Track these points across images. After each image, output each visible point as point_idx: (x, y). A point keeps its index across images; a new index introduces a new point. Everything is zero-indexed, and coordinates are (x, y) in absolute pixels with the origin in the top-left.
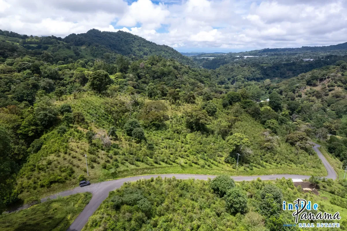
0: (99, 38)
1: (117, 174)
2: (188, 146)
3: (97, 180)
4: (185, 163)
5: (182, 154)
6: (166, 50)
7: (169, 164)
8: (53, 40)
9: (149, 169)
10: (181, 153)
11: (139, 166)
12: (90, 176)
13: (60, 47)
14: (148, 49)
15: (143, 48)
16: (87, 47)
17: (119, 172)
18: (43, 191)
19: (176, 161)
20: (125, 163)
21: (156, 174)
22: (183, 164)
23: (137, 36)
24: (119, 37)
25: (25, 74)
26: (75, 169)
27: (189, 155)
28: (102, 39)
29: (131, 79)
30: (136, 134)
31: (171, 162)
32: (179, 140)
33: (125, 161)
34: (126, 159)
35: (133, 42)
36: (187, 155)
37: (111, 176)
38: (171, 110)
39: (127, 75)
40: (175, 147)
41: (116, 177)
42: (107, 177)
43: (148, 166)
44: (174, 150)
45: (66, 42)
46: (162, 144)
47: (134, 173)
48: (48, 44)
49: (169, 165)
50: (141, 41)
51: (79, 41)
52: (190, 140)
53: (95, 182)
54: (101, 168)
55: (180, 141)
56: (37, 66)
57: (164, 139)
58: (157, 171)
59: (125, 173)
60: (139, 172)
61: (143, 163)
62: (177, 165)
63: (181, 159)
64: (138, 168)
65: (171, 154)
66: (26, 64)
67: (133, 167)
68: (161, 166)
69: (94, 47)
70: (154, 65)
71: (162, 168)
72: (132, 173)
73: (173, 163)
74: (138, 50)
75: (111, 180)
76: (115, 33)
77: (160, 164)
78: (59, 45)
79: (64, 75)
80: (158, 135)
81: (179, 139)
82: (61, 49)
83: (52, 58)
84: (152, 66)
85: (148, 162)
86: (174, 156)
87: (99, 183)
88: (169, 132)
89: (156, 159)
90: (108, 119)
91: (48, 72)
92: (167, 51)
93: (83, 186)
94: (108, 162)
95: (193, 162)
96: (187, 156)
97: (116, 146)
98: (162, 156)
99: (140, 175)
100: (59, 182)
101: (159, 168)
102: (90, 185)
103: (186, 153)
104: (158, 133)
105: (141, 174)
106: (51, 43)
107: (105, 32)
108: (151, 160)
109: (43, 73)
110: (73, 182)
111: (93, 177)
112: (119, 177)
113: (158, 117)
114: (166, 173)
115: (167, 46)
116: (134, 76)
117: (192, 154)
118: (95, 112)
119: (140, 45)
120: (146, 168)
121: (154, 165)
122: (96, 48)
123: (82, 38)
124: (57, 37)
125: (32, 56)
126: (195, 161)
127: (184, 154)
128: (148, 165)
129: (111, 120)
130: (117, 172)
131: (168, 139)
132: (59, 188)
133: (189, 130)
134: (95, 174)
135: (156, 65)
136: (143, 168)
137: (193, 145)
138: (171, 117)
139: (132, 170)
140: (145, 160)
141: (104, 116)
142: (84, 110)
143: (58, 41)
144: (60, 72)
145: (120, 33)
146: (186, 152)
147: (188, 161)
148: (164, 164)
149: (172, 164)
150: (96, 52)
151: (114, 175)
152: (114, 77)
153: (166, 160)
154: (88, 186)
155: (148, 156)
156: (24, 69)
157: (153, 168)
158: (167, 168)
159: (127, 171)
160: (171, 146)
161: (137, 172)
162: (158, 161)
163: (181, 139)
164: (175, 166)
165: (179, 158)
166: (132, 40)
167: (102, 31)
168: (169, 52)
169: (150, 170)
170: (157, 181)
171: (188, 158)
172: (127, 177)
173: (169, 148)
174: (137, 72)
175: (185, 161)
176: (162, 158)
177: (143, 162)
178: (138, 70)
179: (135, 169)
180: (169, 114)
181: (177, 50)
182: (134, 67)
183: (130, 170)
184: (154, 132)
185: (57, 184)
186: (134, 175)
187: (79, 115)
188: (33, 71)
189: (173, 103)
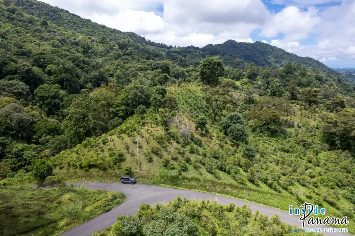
0: (234, 49)
1: (180, 180)
2: (318, 169)
3: (148, 181)
4: (307, 197)
5: (304, 179)
6: (309, 62)
7: (275, 190)
8: (191, 49)
9: (236, 187)
10: (302, 177)
11: (220, 179)
12: (140, 173)
13: (196, 56)
14: (286, 62)
15: (281, 60)
16: (221, 57)
17: (184, 178)
18: (79, 174)
19: (290, 187)
20: (200, 167)
21: (245, 200)
22: (303, 197)
23: (276, 47)
24: (255, 48)
25: (157, 72)
26: (128, 157)
27: (319, 184)
28: (237, 49)
29: (259, 87)
30: (233, 133)
31: (279, 187)
32: (304, 158)
33: (200, 165)
34: (203, 162)
35: (271, 53)
36: (315, 183)
37: (170, 180)
38: (300, 117)
39: (255, 82)
40: (293, 165)
41: (177, 185)
42: (163, 180)
43: (235, 183)
44: (290, 169)
45: (202, 51)
46: (272, 155)
47: (208, 188)
48: (187, 52)
49: (275, 192)
50: (280, 52)
51: (215, 51)
52: (326, 161)
53: (144, 183)
54: (161, 165)
55: (306, 158)
56: (167, 65)
57: (278, 150)
58: (249, 195)
59: (193, 183)
60: (217, 187)
61: (228, 176)
62: (289, 195)
63: (300, 186)
64: (217, 181)
65: (284, 175)
66: (159, 63)
67: (210, 177)
68: (259, 189)
69: (228, 57)
70: (289, 73)
71: (259, 192)
72: (205, 187)
73: (283, 191)
74: (274, 62)
75: (168, 186)
76: (252, 44)
77: (258, 185)
78: (195, 54)
79: (190, 77)
80: (270, 143)
81: (305, 156)
82: (197, 57)
83: (185, 62)
84: (287, 74)
85: (237, 176)
86: (288, 178)
87: (148, 186)
88: (289, 142)
89: (252, 174)
90: (207, 112)
91: (176, 72)
92: (310, 65)
93: (125, 183)
94: (175, 159)
95: (325, 200)
96: (314, 186)
97: (199, 142)
98: (265, 174)
99: (217, 194)
100: (100, 169)
101: (255, 191)
102: (134, 185)
103: (314, 180)
104: (271, 140)
105: (219, 192)
106: (190, 52)
107: (242, 43)
108: (244, 175)
109: (171, 73)
110: (116, 174)
111: (144, 175)
112: (181, 186)
113: (275, 116)
114: (265, 204)
115: (311, 59)
116: (263, 84)
117: (325, 184)
118: (195, 102)
119: (278, 57)
120: (231, 186)
121: (245, 184)
122: (230, 57)
123: (217, 48)
124: (195, 47)
125: (170, 61)
126: (330, 199)
127: (308, 180)
128: (237, 180)
129: (211, 115)
130: (180, 177)
131: (285, 151)
132: (97, 176)
133: (327, 146)
134: (149, 171)
135: (292, 73)
136: (225, 184)
137: (331, 169)
138: (298, 124)
139: (205, 181)
140: (233, 172)
141: (203, 109)
142: (183, 99)
143: (196, 50)
144: (187, 74)
145: (258, 44)
146: (313, 177)
147: (313, 195)
148: (264, 187)
149: (280, 192)
150: (229, 62)
151: (175, 181)
152: (240, 84)
153: (270, 182)
154: (131, 185)
155: (241, 167)
156: (157, 68)
157: (243, 189)
158: (269, 195)
159: (197, 180)
160: (286, 162)
161: (214, 186)
162: (256, 179)
163: (307, 155)
164: (286, 197)
165: (297, 184)
166: (270, 51)
167: (238, 42)
168: (313, 65)
169: (236, 190)
170: (237, 213)
171: (316, 190)
172: (194, 190)
173: (283, 163)
174: (267, 80)
175: (307, 193)
176: (263, 177)
177: (229, 173)
178: (269, 78)
179: (212, 181)
180: (296, 120)
181: (323, 63)
182: (265, 74)
183: (202, 180)
184: (264, 138)
185: (97, 170)
186: (208, 190)
187: (171, 99)
188: (163, 70)
189: (305, 109)
